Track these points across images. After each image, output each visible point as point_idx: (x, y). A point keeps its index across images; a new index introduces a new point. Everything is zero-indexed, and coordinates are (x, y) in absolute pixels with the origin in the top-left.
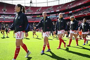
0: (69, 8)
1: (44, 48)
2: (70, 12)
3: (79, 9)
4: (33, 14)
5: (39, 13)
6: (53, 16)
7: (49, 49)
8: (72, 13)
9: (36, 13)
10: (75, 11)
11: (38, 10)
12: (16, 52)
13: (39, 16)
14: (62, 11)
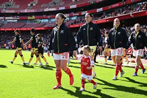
0: (98, 1)
2: (98, 10)
3: (117, 5)
4: (20, 13)
5: (33, 11)
9: (26, 11)
10: (110, 7)
11: (32, 5)
13: (33, 17)
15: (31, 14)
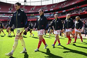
0: (63, 7)
1: (55, 43)
2: (63, 11)
3: (72, 9)
4: (27, 13)
5: (33, 12)
6: (47, 15)
7: (60, 44)
8: (66, 12)
9: (30, 12)
10: (69, 10)
11: (32, 9)
12: (39, 44)
13: (33, 15)
14: (56, 10)
15: (32, 13)
